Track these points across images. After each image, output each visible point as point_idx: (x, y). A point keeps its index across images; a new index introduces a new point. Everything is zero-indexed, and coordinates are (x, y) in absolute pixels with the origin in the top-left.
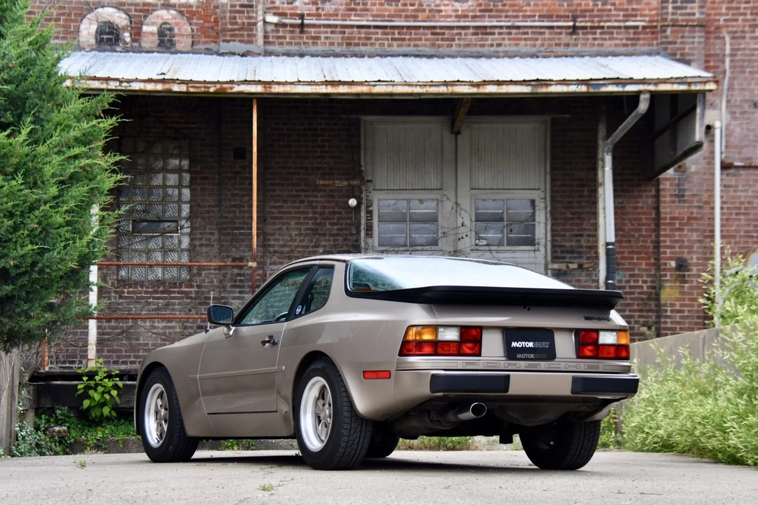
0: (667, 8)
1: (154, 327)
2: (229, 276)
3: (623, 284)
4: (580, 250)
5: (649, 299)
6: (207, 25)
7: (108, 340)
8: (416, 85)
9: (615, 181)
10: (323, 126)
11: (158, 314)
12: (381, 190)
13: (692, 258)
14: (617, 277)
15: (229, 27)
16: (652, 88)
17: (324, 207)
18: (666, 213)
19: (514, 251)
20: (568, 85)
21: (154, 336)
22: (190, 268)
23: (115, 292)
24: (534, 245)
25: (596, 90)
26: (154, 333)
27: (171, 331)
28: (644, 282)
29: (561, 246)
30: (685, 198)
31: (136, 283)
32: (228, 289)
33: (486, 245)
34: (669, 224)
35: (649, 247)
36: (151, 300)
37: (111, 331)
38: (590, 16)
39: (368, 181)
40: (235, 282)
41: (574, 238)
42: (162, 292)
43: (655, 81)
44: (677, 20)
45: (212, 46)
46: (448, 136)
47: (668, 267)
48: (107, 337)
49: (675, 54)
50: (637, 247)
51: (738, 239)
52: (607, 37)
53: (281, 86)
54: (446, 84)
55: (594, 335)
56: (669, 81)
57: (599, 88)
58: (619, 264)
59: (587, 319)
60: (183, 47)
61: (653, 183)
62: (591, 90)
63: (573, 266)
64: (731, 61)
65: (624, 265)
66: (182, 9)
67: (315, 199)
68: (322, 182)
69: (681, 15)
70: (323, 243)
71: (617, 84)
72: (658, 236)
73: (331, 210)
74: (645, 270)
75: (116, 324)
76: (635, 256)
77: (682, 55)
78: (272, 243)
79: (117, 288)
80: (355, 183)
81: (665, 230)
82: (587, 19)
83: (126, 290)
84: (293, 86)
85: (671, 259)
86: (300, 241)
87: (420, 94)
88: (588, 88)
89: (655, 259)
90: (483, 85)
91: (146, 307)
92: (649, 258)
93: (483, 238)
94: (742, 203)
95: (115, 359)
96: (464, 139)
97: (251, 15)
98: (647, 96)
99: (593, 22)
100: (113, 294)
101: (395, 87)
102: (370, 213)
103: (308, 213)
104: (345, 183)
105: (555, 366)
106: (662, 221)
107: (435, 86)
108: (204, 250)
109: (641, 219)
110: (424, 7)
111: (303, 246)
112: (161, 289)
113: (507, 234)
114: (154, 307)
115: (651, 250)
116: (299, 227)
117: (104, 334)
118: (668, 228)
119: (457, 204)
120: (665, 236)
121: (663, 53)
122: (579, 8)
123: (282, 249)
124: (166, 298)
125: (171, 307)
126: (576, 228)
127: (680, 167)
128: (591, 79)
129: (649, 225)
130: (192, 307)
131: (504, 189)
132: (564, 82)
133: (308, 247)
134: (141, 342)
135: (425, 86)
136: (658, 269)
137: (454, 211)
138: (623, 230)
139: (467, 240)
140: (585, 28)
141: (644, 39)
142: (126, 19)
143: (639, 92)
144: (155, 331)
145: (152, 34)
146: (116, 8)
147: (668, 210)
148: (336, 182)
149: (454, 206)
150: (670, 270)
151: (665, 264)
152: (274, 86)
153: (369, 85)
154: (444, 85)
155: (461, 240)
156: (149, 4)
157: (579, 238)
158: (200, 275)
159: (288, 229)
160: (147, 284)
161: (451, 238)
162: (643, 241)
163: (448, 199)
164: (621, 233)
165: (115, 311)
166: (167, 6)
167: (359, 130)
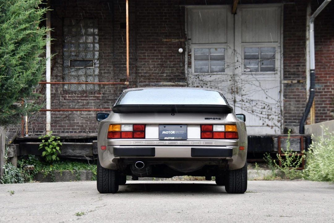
3: (321, 90)
4: (298, 73)
12: (196, 44)
14: (318, 87)
19: (264, 74)
21: (82, 119)
24: (275, 71)
27: (90, 116)
29: (289, 71)
31: (72, 92)
33: (249, 72)
36: (80, 101)
39: (189, 39)
46: (230, 15)
50: (329, 71)
55: (210, 127)
59: (206, 119)
63: (294, 82)
65: (322, 81)
67: (161, 49)
68: (165, 40)
70: (166, 71)
74: (333, 83)
75: (63, 113)
76: (328, 76)
78: (140, 71)
79: (63, 95)
80: (182, 40)
83: (67, 96)
86: (154, 70)
91: (77, 104)
93: (248, 68)
96: (239, 17)
100: (61, 98)
102: (190, 55)
103: (158, 56)
104: (177, 40)
105: (187, 143)
108: (106, 75)
109: (331, 57)
112: (85, 95)
113: (261, 65)
114: (81, 104)
116: (154, 63)
117: (57, 118)
119: (235, 50)
123: (145, 74)
124: (87, 100)
125: (90, 104)
126: (296, 62)
130: (101, 104)
131: (259, 42)
133: (158, 73)
138: (321, 63)
139: (240, 69)
144: (82, 116)
148: (172, 40)
149: (233, 52)
155: (237, 69)
157: (298, 67)
158: (104, 88)
159: (148, 64)
160: (78, 93)
161: (232, 68)
163: (230, 48)
165: (62, 106)
167: (184, 13)
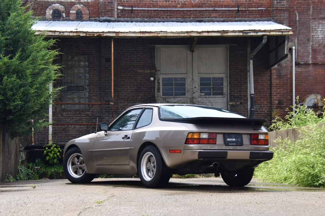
0: (274, 2)
1: (75, 128)
2: (104, 108)
3: (258, 110)
4: (241, 97)
5: (267, 116)
6: (95, 10)
7: (58, 133)
8: (176, 33)
9: (254, 70)
10: (140, 49)
11: (77, 123)
12: (163, 74)
13: (284, 100)
14: (255, 107)
15: (104, 11)
16: (268, 33)
17: (141, 81)
18: (274, 82)
19: (215, 98)
20: (235, 32)
21: (75, 131)
22: (89, 105)
23: (60, 114)
24: (223, 95)
25: (246, 35)
26: (75, 130)
27: (82, 129)
28: (266, 109)
29: (234, 95)
30: (281, 77)
31: (68, 111)
32: (104, 113)
33: (204, 95)
34: (275, 87)
35: (267, 96)
36: (74, 117)
37: (58, 129)
38: (244, 6)
39: (158, 71)
40: (106, 110)
41: (239, 92)
42: (78, 114)
43: (269, 31)
44: (278, 7)
45: (97, 18)
46: (189, 53)
47: (275, 103)
48: (57, 131)
49: (277, 21)
50: (263, 96)
51: (302, 92)
52: (251, 14)
53: (123, 34)
54: (187, 32)
56: (275, 31)
57: (247, 34)
58: (256, 102)
60: (86, 19)
61: (269, 70)
62: (244, 35)
63: (238, 103)
64: (299, 23)
65: (258, 102)
66: (86, 4)
67: (137, 78)
68: (140, 71)
69: (280, 5)
70: (140, 95)
71: (254, 32)
72: (271, 91)
73: (144, 82)
74: (266, 104)
75: (60, 127)
76: (262, 99)
77: (280, 21)
78: (121, 95)
79: (61, 112)
80: (153, 71)
81: (274, 89)
82: (243, 7)
83: (64, 113)
84: (127, 34)
85: (276, 100)
86: (132, 94)
87: (177, 36)
88: (243, 34)
89: (270, 100)
90: (202, 33)
91: (72, 120)
92: (268, 100)
93: (203, 92)
94: (303, 78)
95: (60, 140)
96: (195, 54)
97: (112, 6)
98: (266, 37)
99: (245, 8)
100: (59, 115)
101: (167, 34)
102: (159, 83)
103: (134, 83)
104: (149, 71)
106: (272, 86)
107: (183, 33)
108: (94, 97)
109: (264, 85)
110: (180, 2)
111: (133, 96)
112: (78, 113)
113: (213, 91)
114: (75, 120)
115: (268, 97)
116: (131, 88)
117: (56, 130)
118: (275, 88)
119: (193, 79)
120: (274, 91)
121: (272, 20)
122: (240, 3)
123: (124, 97)
124: (80, 116)
125: (81, 120)
126: (239, 88)
127: (279, 64)
128: (244, 30)
129: (268, 87)
130: (90, 120)
131: (211, 73)
132: (234, 31)
133: (135, 96)
134: (70, 133)
135: (179, 33)
136: (271, 104)
137: (191, 82)
138: (257, 89)
139: (197, 93)
140: (242, 10)
141: (265, 15)
142: (64, 8)
143: (263, 35)
144: (75, 129)
145: (74, 14)
146: (60, 4)
147: (275, 81)
148: (146, 71)
149: (192, 80)
150: (275, 104)
151: (274, 102)
152: (120, 34)
153: (157, 33)
154: (186, 33)
155: (195, 93)
156: (72, 2)
157: (240, 92)
158: (93, 107)
159: (127, 89)
160: (72, 111)
161: (191, 93)
162: (265, 93)
163: (189, 77)
164: (257, 90)
165: (60, 121)
166: (80, 3)
167: (154, 50)
